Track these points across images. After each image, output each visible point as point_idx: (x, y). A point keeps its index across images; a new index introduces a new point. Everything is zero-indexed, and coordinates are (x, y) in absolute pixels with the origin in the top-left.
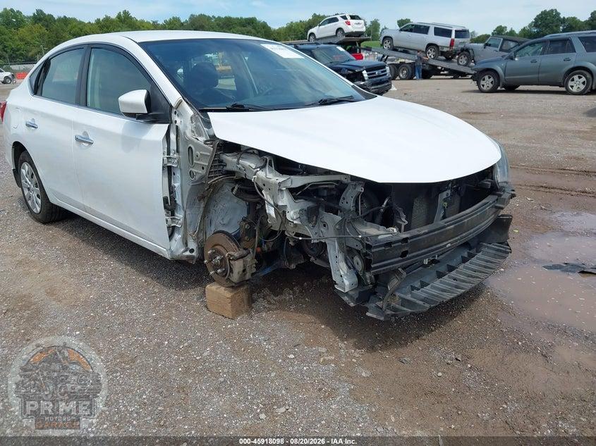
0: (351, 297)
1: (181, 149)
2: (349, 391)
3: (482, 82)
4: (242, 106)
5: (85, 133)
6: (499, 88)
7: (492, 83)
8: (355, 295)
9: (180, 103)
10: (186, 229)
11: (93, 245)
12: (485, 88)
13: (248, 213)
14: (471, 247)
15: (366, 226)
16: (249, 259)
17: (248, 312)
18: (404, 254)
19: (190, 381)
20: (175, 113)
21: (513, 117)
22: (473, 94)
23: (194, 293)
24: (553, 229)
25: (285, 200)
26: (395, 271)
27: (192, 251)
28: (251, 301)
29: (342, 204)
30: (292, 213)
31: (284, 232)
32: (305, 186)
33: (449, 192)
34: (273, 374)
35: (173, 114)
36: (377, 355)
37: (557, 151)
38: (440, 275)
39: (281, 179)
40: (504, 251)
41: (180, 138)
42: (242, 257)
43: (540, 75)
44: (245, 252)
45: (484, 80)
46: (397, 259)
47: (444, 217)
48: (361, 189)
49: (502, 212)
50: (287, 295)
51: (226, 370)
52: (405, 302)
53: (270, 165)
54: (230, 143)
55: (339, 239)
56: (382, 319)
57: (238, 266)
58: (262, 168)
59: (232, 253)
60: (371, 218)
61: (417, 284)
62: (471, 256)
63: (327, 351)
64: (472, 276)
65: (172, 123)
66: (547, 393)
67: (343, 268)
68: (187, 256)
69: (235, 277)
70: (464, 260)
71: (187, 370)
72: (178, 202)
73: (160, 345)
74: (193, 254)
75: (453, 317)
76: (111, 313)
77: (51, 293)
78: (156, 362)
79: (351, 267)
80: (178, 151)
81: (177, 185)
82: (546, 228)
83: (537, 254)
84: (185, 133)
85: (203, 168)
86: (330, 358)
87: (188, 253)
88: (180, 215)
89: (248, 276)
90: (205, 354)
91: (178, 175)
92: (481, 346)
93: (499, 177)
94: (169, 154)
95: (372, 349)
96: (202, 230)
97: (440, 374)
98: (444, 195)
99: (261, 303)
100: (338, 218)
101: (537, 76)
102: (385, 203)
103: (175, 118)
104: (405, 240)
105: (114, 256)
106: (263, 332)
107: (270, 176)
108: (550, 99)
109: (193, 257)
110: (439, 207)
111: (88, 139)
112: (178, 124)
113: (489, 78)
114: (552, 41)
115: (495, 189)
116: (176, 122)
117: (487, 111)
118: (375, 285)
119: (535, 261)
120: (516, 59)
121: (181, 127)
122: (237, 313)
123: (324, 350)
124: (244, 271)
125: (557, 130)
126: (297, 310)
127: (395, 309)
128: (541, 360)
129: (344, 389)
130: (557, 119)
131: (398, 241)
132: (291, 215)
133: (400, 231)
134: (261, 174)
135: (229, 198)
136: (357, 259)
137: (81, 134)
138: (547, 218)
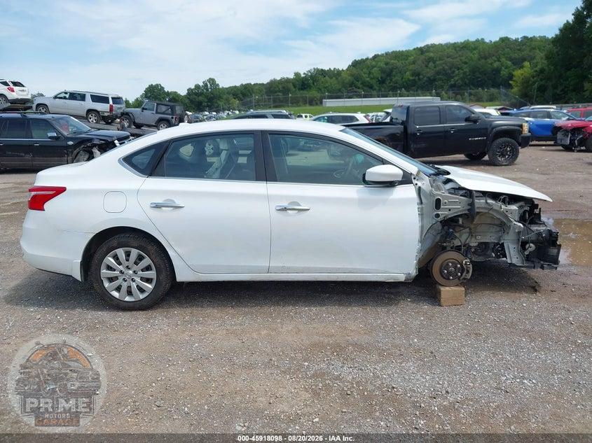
5: (295, 203)
9: (419, 172)
20: (414, 178)
41: (422, 195)
80: (421, 203)
84: (432, 190)
85: (450, 210)
103: (414, 182)
112: (419, 185)
116: (416, 184)
121: (423, 187)
137: (286, 205)
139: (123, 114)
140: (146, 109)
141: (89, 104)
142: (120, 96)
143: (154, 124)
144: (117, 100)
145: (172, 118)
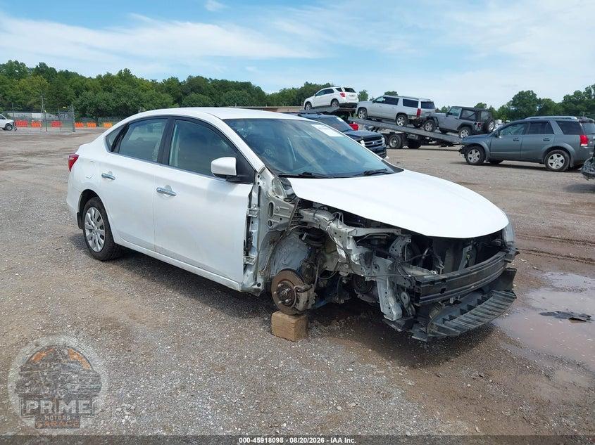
0: (398, 325)
1: (261, 204)
2: (402, 394)
3: (470, 156)
4: (311, 174)
5: (168, 187)
6: (485, 162)
7: (478, 156)
8: (402, 323)
9: (263, 170)
10: (257, 267)
11: (154, 280)
12: (472, 161)
13: (310, 256)
14: (484, 292)
15: (412, 268)
16: (312, 291)
17: (306, 337)
18: (443, 291)
19: (275, 383)
20: (259, 177)
21: (500, 189)
22: (461, 165)
23: (256, 321)
24: (545, 286)
25: (351, 245)
26: (435, 304)
27: (259, 285)
28: (308, 329)
29: (391, 251)
30: (354, 255)
31: (338, 272)
32: (364, 236)
33: (471, 247)
34: (339, 381)
35: (256, 178)
36: (418, 372)
37: (542, 220)
38: (463, 312)
39: (349, 229)
40: (511, 297)
41: (261, 196)
42: (306, 290)
43: (522, 152)
44: (309, 286)
45: (471, 153)
46: (437, 295)
47: (467, 266)
48: (408, 240)
49: (509, 265)
50: (335, 326)
51: (301, 377)
52: (440, 329)
53: (341, 220)
54: (308, 201)
55: (391, 277)
56: (425, 340)
57: (303, 297)
58: (333, 220)
59: (299, 286)
60: (415, 263)
61: (448, 318)
62: (484, 299)
63: (378, 368)
64: (488, 314)
65: (255, 184)
66: (552, 400)
67: (392, 302)
68: (255, 289)
69: (301, 306)
70: (480, 302)
71: (269, 376)
72: (253, 245)
73: (241, 358)
74: (260, 288)
75: (472, 347)
76: (191, 334)
77: (133, 317)
78: (242, 370)
79: (398, 300)
80: (259, 205)
81: (254, 231)
82: (540, 284)
83: (534, 304)
84: (267, 192)
85: (281, 219)
86: (381, 372)
87: (256, 287)
88: (253, 255)
89: (310, 307)
90: (281, 365)
91: (256, 223)
92: (497, 368)
93: (508, 238)
94: (250, 206)
95: (414, 367)
96: (269, 269)
97: (469, 385)
98: (467, 249)
99: (315, 331)
100: (389, 262)
101: (519, 153)
102: (426, 252)
103: (258, 180)
104: (444, 280)
105: (177, 289)
106: (322, 352)
107: (340, 227)
108: (531, 174)
109: (259, 290)
110: (463, 258)
111: (171, 191)
112: (261, 184)
113: (476, 152)
114: (532, 123)
115: (503, 247)
116: (259, 183)
117: (476, 182)
118: (416, 317)
119: (533, 309)
120: (500, 137)
121: (263, 188)
122: (299, 337)
123: (375, 366)
124: (308, 301)
125: (541, 203)
126: (345, 338)
127: (433, 333)
128: (544, 379)
129: (397, 393)
130: (540, 193)
131: (438, 281)
132: (354, 257)
133: (439, 273)
134: (333, 225)
135: (292, 244)
136: (404, 294)
137: (163, 187)
138: (539, 276)
139: (428, 118)
140: (451, 114)
141: (400, 108)
142: (432, 100)
143: (456, 129)
144: (428, 104)
145: (476, 124)
